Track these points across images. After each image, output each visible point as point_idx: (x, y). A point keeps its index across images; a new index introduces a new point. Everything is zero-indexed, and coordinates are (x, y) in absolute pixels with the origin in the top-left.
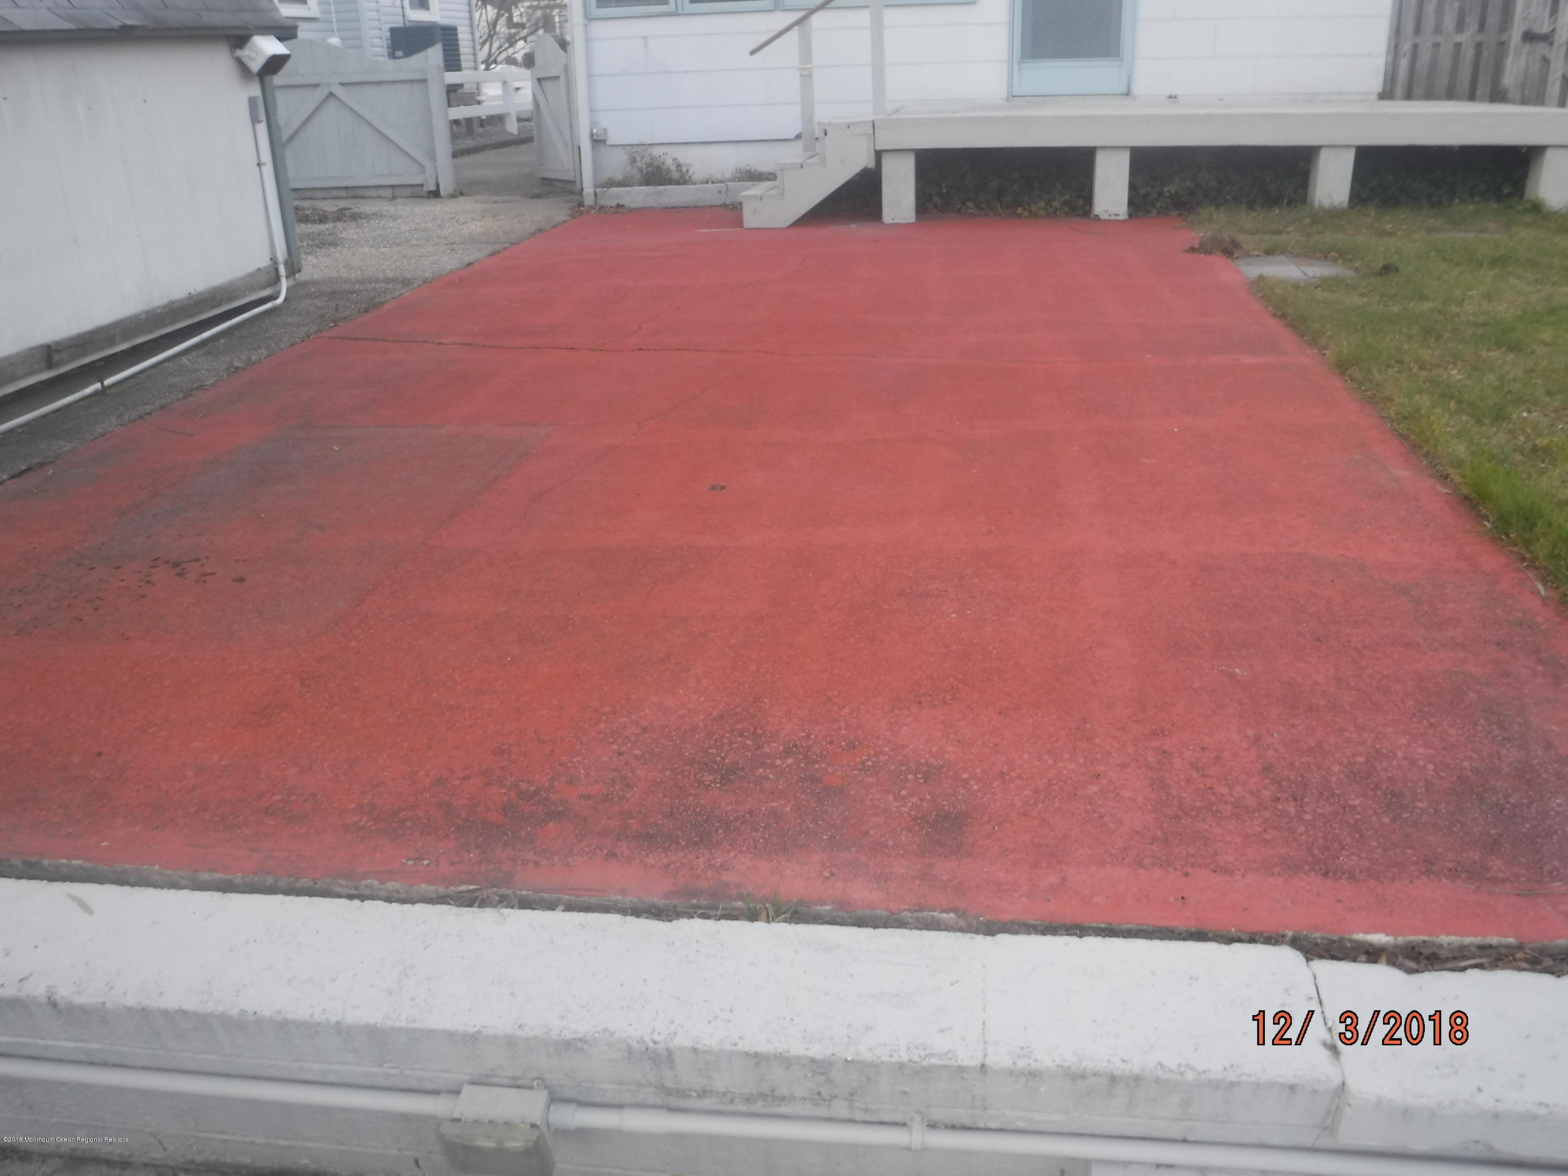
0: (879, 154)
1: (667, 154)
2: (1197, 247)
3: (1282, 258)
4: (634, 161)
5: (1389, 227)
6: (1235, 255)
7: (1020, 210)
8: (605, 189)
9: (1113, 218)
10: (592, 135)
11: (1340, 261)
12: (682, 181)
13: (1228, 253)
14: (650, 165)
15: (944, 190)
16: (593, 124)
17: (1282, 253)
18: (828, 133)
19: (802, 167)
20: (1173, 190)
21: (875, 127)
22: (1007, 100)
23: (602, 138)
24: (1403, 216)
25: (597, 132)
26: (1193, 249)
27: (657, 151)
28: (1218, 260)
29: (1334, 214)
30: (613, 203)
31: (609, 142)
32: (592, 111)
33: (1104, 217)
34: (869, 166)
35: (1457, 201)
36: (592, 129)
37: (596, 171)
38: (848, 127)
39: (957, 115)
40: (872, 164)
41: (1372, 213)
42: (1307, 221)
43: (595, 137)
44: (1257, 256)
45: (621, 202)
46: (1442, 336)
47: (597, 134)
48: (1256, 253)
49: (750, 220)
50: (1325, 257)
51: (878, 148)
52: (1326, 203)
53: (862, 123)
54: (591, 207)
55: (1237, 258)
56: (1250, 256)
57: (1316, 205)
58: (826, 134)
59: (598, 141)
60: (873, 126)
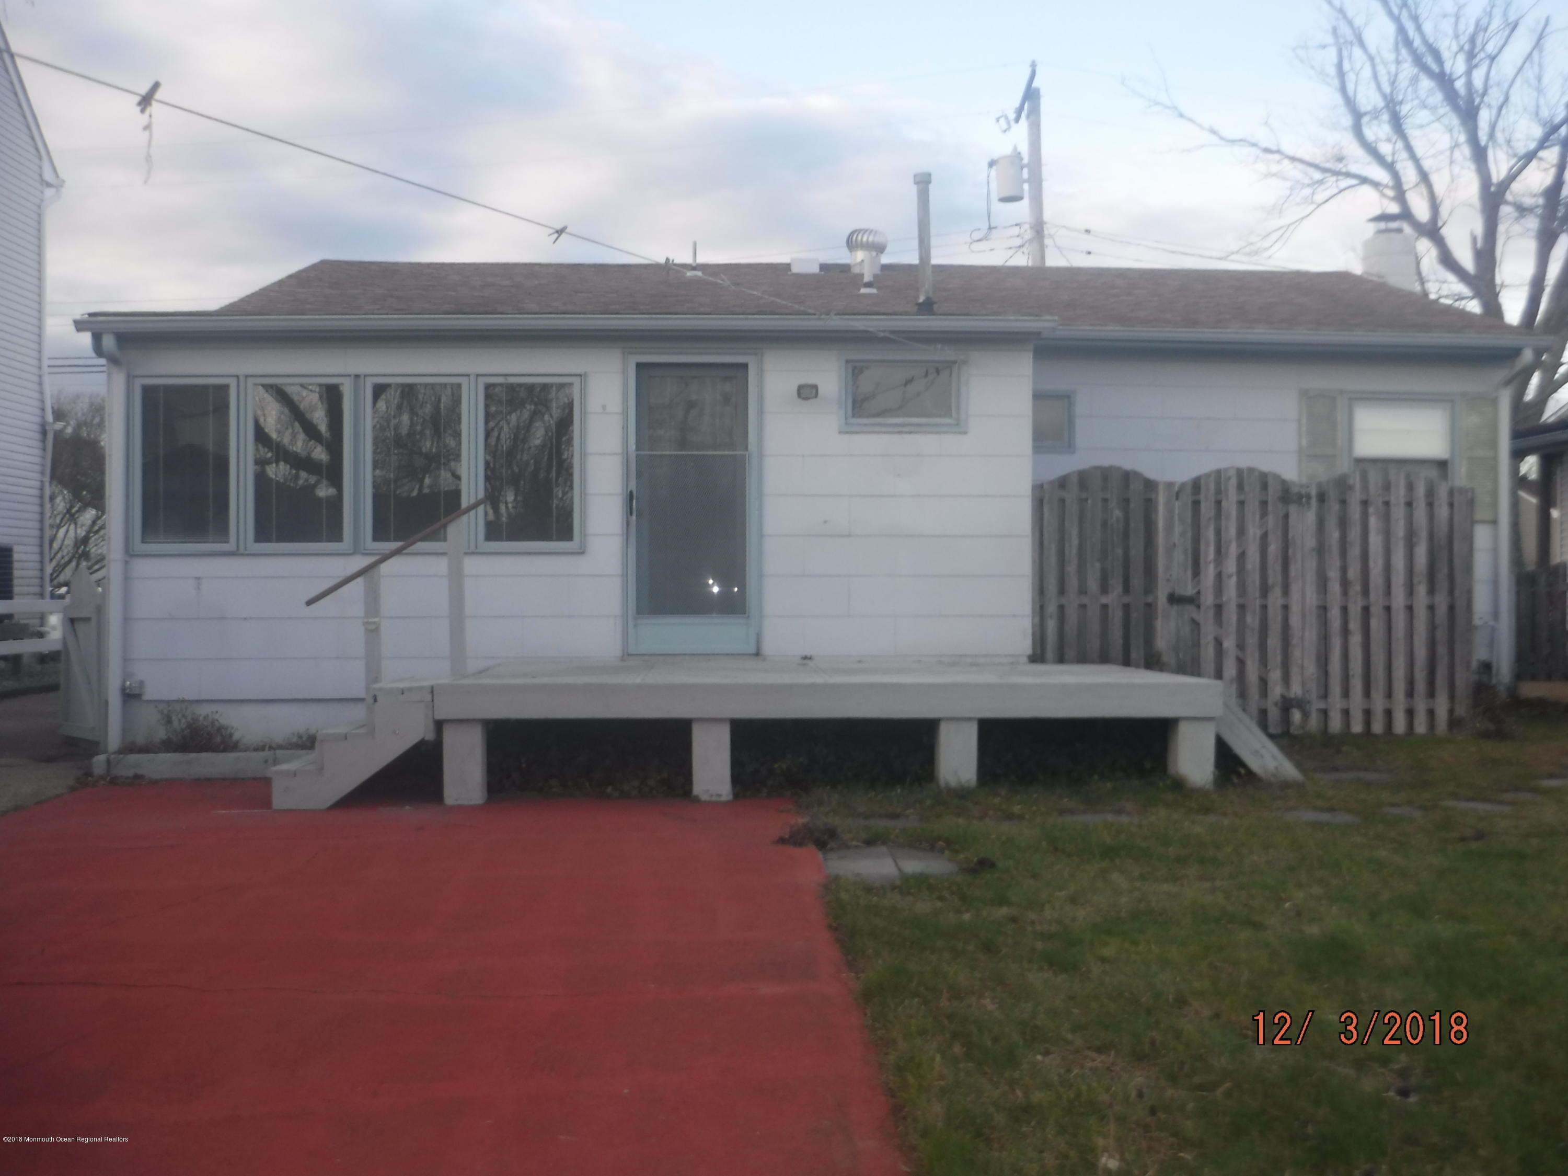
0: (439, 725)
1: (217, 712)
2: (787, 836)
3: (884, 849)
4: (169, 721)
5: (1017, 809)
6: (829, 846)
7: (609, 789)
8: (122, 756)
9: (714, 799)
10: (123, 689)
11: (947, 852)
12: (222, 747)
13: (822, 845)
14: (189, 726)
15: (524, 765)
16: (126, 675)
17: (884, 843)
18: (378, 699)
19: (346, 738)
20: (784, 766)
21: (435, 693)
22: (623, 659)
23: (137, 692)
24: (1035, 796)
25: (130, 684)
26: (782, 841)
27: (203, 711)
28: (809, 852)
29: (961, 794)
30: (130, 773)
31: (146, 697)
32: (126, 660)
33: (704, 797)
34: (427, 738)
35: (1096, 777)
36: (124, 681)
37: (125, 731)
38: (403, 694)
39: (537, 681)
40: (430, 736)
41: (1003, 792)
42: (928, 802)
43: (128, 691)
44: (857, 847)
45: (139, 772)
46: (1001, 951)
47: (130, 687)
48: (854, 843)
49: (279, 801)
50: (932, 848)
51: (440, 716)
52: (953, 783)
53: (421, 688)
54: (102, 777)
55: (832, 849)
56: (848, 847)
57: (942, 783)
58: (375, 700)
59: (130, 696)
60: (432, 692)
